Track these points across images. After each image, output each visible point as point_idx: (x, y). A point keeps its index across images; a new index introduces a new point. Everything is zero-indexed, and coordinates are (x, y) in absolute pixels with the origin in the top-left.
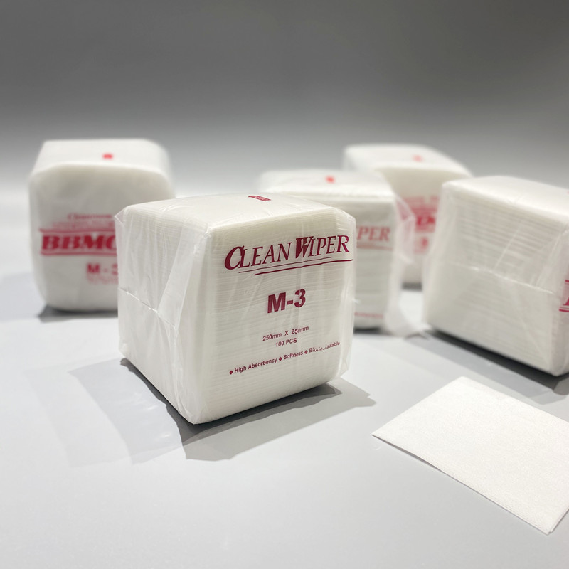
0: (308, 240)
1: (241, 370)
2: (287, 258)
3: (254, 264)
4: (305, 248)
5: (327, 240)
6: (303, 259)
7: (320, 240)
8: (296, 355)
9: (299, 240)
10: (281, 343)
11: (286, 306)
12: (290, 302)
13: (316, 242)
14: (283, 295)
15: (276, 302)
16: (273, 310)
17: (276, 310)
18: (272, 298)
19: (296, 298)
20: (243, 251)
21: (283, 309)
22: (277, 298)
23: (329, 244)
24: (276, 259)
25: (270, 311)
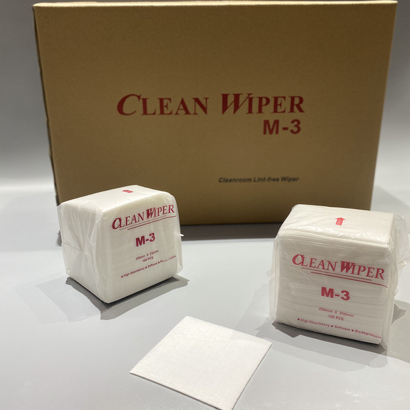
0: (153, 210)
1: (127, 275)
2: (143, 220)
3: (127, 225)
4: (152, 214)
5: (162, 208)
6: (151, 219)
7: (158, 209)
8: (154, 265)
9: (148, 211)
10: (145, 260)
11: (146, 242)
12: (147, 240)
13: (157, 210)
14: (143, 237)
15: (140, 241)
16: (139, 245)
17: (141, 244)
18: (138, 239)
19: (150, 238)
20: (120, 220)
21: (144, 243)
22: (140, 239)
23: (164, 210)
24: (137, 221)
25: (137, 245)
